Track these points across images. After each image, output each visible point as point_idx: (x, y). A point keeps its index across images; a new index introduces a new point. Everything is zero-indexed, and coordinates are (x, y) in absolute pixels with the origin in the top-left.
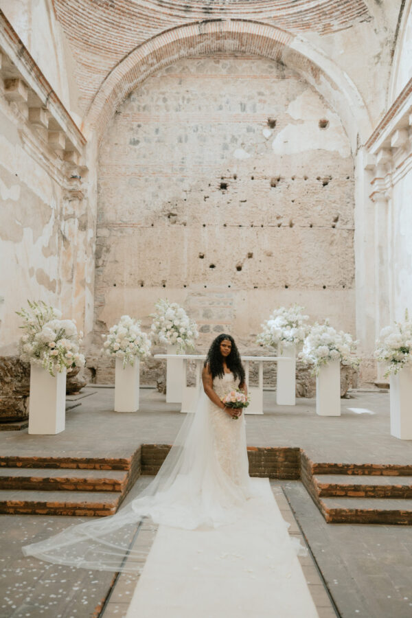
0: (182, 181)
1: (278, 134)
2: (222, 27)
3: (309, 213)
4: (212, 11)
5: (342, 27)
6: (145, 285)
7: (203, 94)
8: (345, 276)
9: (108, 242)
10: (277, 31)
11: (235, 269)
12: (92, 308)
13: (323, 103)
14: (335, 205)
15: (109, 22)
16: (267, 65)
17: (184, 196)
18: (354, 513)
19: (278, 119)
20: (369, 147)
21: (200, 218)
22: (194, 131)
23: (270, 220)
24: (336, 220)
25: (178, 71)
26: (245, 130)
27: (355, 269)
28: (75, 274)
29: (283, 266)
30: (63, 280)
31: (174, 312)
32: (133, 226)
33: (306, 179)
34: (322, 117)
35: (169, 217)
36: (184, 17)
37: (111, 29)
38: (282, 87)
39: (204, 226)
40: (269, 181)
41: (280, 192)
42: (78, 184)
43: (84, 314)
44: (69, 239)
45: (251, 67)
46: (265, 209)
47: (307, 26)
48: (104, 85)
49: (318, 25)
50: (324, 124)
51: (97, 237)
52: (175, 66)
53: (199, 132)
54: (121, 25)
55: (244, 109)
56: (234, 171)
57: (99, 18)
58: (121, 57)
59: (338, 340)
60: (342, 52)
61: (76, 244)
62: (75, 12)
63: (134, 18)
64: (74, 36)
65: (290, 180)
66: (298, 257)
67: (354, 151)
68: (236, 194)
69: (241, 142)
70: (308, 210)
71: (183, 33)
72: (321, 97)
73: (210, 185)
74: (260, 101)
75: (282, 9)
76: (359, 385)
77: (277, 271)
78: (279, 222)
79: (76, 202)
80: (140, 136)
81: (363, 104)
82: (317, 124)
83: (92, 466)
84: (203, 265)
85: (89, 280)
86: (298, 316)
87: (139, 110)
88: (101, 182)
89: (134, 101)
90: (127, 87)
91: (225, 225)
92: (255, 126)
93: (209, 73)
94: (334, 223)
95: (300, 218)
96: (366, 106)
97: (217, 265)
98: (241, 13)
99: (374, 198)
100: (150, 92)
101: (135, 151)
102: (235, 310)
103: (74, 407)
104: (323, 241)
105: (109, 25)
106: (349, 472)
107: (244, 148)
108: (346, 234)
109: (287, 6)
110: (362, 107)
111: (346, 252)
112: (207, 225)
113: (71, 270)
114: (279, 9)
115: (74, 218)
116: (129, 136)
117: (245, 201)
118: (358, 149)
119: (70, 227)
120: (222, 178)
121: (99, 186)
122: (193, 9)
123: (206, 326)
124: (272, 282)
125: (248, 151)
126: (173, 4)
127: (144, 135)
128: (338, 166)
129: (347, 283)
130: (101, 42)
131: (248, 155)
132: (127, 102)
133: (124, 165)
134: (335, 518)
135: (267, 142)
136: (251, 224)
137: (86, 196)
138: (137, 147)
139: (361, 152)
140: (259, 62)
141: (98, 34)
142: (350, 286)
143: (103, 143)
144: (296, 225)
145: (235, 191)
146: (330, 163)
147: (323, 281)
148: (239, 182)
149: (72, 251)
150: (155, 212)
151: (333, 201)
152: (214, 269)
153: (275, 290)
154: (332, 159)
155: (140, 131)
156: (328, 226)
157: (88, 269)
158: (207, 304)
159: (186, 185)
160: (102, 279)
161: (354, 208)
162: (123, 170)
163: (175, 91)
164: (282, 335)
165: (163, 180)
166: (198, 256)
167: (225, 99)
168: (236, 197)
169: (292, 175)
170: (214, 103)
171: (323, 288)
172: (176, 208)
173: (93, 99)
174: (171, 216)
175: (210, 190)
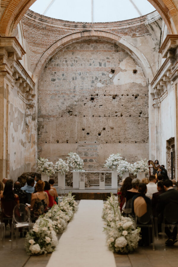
0: (74, 97)
1: (116, 76)
2: (90, 34)
4: (86, 27)
5: (140, 36)
6: (59, 142)
7: (83, 59)
8: (144, 137)
9: (43, 124)
10: (114, 35)
11: (98, 135)
12: (37, 153)
13: (135, 62)
14: (140, 107)
15: (44, 34)
16: (110, 46)
17: (75, 103)
19: (115, 69)
20: (152, 85)
21: (82, 113)
22: (79, 75)
23: (112, 113)
24: (141, 113)
25: (72, 49)
26: (101, 74)
27: (148, 134)
28: (31, 139)
29: (118, 133)
30: (27, 141)
31: (75, 156)
32: (54, 117)
33: (127, 96)
34: (134, 69)
35: (69, 113)
36: (74, 30)
37: (44, 37)
38: (117, 56)
40: (111, 96)
41: (117, 101)
42: (32, 102)
43: (35, 155)
44: (29, 124)
45: (104, 47)
46: (110, 109)
47: (126, 34)
48: (41, 59)
49: (131, 34)
50: (135, 72)
51: (38, 122)
52: (70, 46)
53: (81, 75)
54: (48, 35)
55: (101, 65)
56: (97, 92)
57: (40, 34)
58: (48, 47)
60: (141, 45)
61: (31, 126)
62: (31, 33)
63: (54, 32)
64: (30, 42)
65: (121, 96)
66: (124, 129)
67: (148, 84)
68: (97, 102)
69: (100, 80)
70: (129, 109)
71: (74, 37)
72: (134, 60)
73: (86, 98)
74: (108, 61)
75: (116, 26)
77: (116, 135)
78: (116, 114)
79: (31, 109)
80: (56, 77)
81: (150, 67)
82: (133, 72)
84: (84, 133)
85: (36, 141)
87: (55, 66)
89: (53, 62)
90: (50, 57)
92: (106, 73)
93: (85, 49)
94: (140, 115)
95: (125, 113)
96: (151, 67)
97: (90, 133)
98: (98, 27)
99: (154, 106)
100: (60, 58)
101: (54, 84)
102: (98, 153)
104: (135, 123)
105: (44, 35)
107: (101, 82)
108: (145, 120)
109: (117, 26)
110: (149, 68)
111: (145, 127)
112: (85, 116)
113: (30, 138)
114: (114, 27)
115: (30, 116)
116: (51, 77)
117: (102, 105)
119: (28, 119)
120: (92, 95)
121: (38, 100)
122: (78, 26)
123: (86, 160)
124: (114, 140)
125: (103, 84)
126: (70, 25)
127: (58, 77)
128: (141, 90)
129: (145, 141)
130: (40, 42)
131: (103, 85)
132: (50, 62)
133: (49, 90)
135: (111, 80)
136: (104, 115)
137: (34, 106)
138: (55, 82)
139: (150, 86)
140: (107, 44)
141: (39, 39)
142: (146, 141)
143: (40, 81)
144: (124, 115)
145: (98, 101)
146: (138, 89)
147: (135, 140)
148: (99, 97)
149: (30, 130)
150: (63, 110)
151: (139, 105)
152: (89, 135)
153: (115, 143)
154: (139, 87)
155: (56, 75)
156: (137, 116)
157: (36, 136)
158: (86, 150)
159: (76, 99)
160: (40, 140)
161: (148, 108)
162: (49, 92)
163: (70, 57)
164: (113, 164)
165: (66, 96)
166: (82, 129)
167: (92, 61)
168: (98, 103)
169: (122, 94)
170: (87, 63)
171: (135, 143)
172: (72, 109)
173: (37, 65)
174: (70, 112)
175: (86, 101)
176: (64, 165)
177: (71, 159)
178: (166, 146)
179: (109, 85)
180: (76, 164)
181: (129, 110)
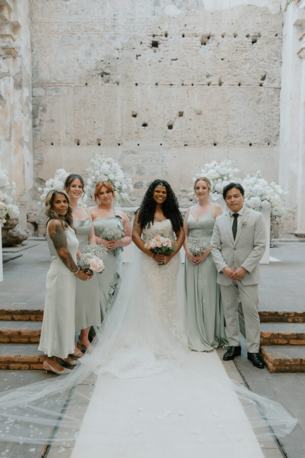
0: (114, 38)
3: (238, 71)
6: (80, 144)
8: (270, 134)
9: (44, 102)
11: (167, 128)
12: (31, 166)
14: (263, 63)
17: (116, 54)
18: (298, 362)
21: (132, 76)
23: (199, 78)
24: (263, 79)
27: (279, 126)
28: (13, 133)
29: (212, 124)
31: (109, 166)
32: (68, 85)
33: (235, 37)
35: (102, 76)
39: (137, 84)
40: (199, 39)
41: (210, 50)
42: (11, 41)
43: (24, 171)
44: (5, 97)
46: (195, 67)
51: (33, 97)
56: (165, 28)
59: (269, 191)
61: (12, 103)
65: (220, 37)
66: (226, 115)
67: (283, 7)
68: (167, 52)
70: (236, 68)
73: (141, 43)
76: (281, 235)
78: (208, 80)
79: (10, 60)
83: (27, 317)
84: (136, 123)
85: (27, 139)
86: (228, 170)
88: (34, 40)
91: (157, 84)
94: (261, 82)
95: (229, 76)
97: (149, 124)
99: (302, 54)
102: (166, 167)
103: (15, 258)
104: (250, 100)
106: (289, 320)
107: (175, 4)
108: (272, 93)
111: (272, 110)
112: (139, 84)
113: (9, 129)
115: (9, 76)
117: (176, 59)
118: (288, 4)
119: (4, 85)
120: (154, 36)
121: (32, 44)
123: (139, 183)
124: (202, 140)
125: (179, 8)
128: (267, 23)
129: (272, 141)
131: (179, 12)
133: (57, 23)
134: (279, 368)
136: (182, 83)
137: (19, 55)
138: (68, 3)
142: (274, 143)
144: (225, 83)
145: (167, 49)
146: (260, 19)
147: (249, 139)
148: (170, 40)
149: (9, 110)
150: (89, 71)
151: (261, 59)
152: (146, 128)
153: (204, 147)
154: (262, 15)
156: (256, 84)
157: (28, 129)
158: (140, 161)
159: (118, 44)
160: (39, 138)
161: (281, 66)
162: (56, 27)
165: (95, 38)
166: (131, 114)
168: (167, 55)
169: (222, 33)
171: (249, 146)
172: (109, 67)
174: (104, 75)
175: (142, 48)
179: (193, 10)
181: (237, 70)
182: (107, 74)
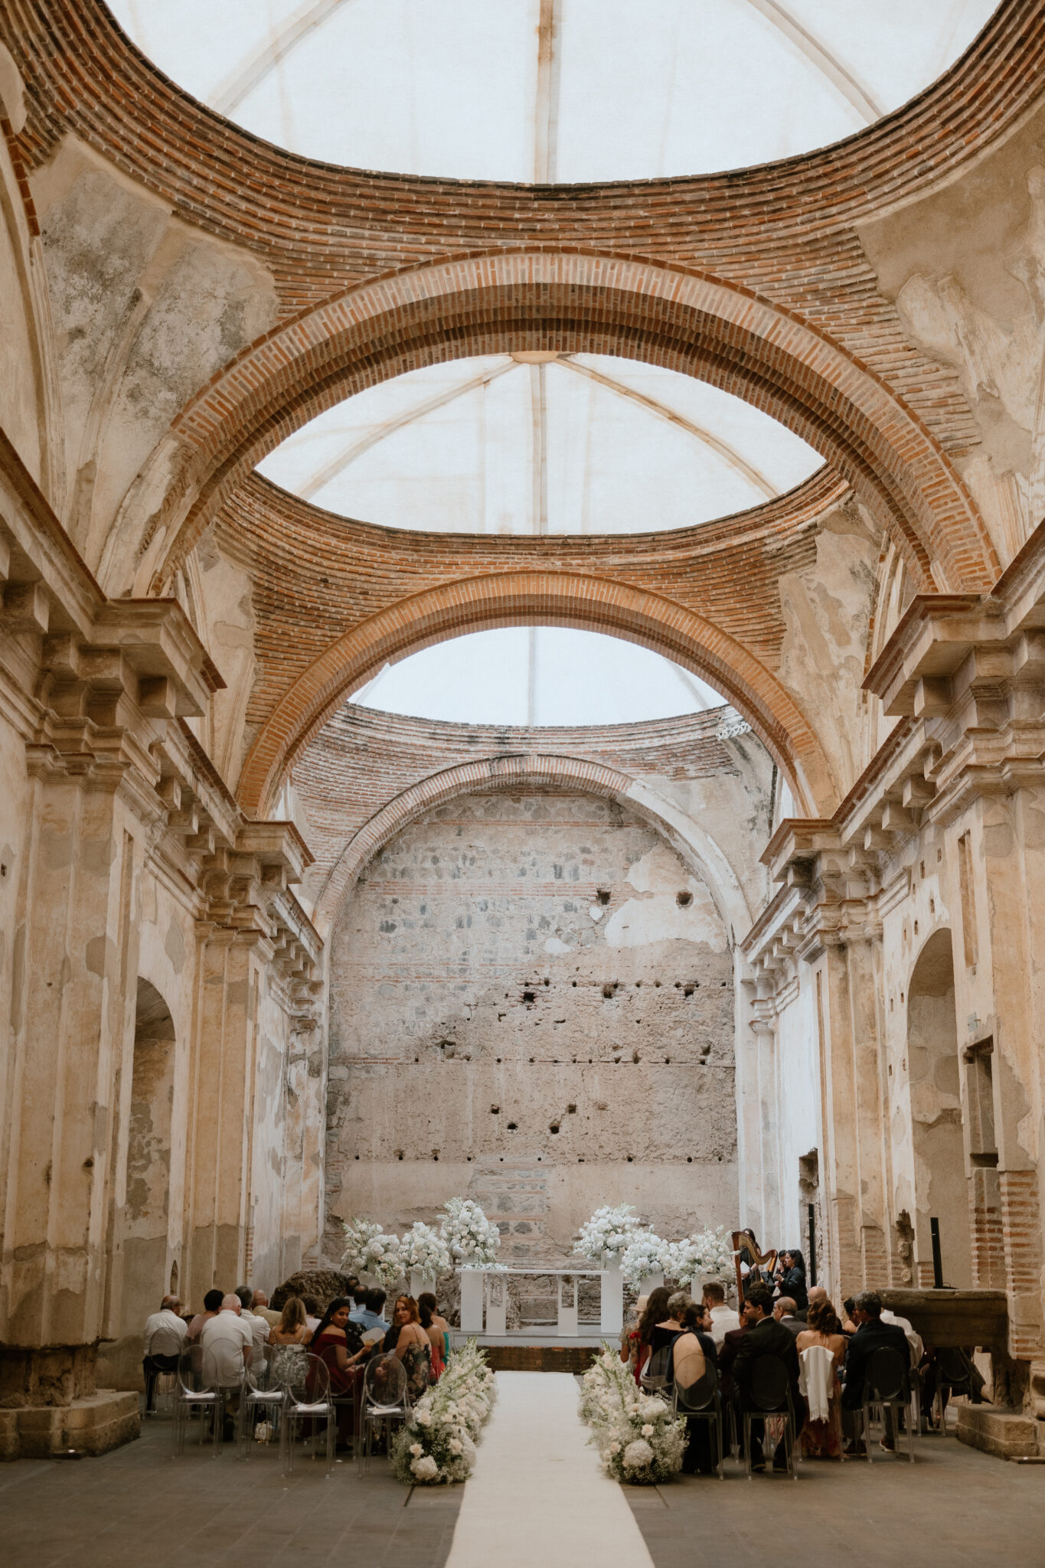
0: (463, 988)
1: (613, 915)
3: (664, 1040)
4: (510, 741)
5: (699, 776)
6: (405, 1158)
7: (494, 852)
8: (721, 1142)
9: (345, 1088)
10: (607, 772)
11: (548, 1131)
12: (322, 1195)
13: (682, 865)
14: (703, 1027)
15: (359, 769)
16: (594, 805)
17: (466, 1013)
19: (612, 890)
20: (746, 949)
21: (492, 1048)
22: (481, 909)
23: (601, 1052)
24: (707, 1051)
25: (456, 815)
26: (561, 908)
27: (735, 1130)
28: (304, 1146)
29: (622, 1126)
30: (289, 1155)
32: (387, 1061)
33: (657, 986)
34: (681, 888)
35: (442, 1047)
36: (467, 751)
37: (360, 777)
38: (617, 841)
40: (599, 989)
41: (617, 1007)
42: (310, 1008)
44: (297, 1091)
45: (570, 807)
46: (594, 1034)
47: (650, 767)
48: (346, 853)
49: (667, 769)
50: (684, 899)
51: (331, 1082)
52: (450, 807)
53: (489, 911)
55: (559, 874)
56: (545, 973)
57: (345, 766)
58: (372, 811)
61: (305, 1099)
63: (394, 758)
65: (634, 987)
66: (646, 1111)
68: (547, 1011)
69: (555, 927)
70: (661, 1035)
71: (466, 775)
72: (680, 857)
73: (506, 996)
74: (585, 862)
75: (614, 741)
77: (614, 1133)
78: (616, 1054)
80: (396, 918)
81: (736, 883)
82: (675, 898)
84: (497, 1123)
85: (320, 1151)
87: (394, 876)
88: (335, 991)
89: (386, 861)
90: (376, 848)
92: (577, 902)
93: (504, 818)
94: (702, 1057)
95: (649, 1049)
96: (740, 887)
97: (520, 1125)
98: (551, 744)
99: (756, 1027)
100: (412, 847)
101: (389, 941)
102: (548, 1198)
104: (685, 1086)
105: (358, 772)
107: (559, 937)
108: (722, 1075)
109: (619, 739)
110: (735, 887)
111: (723, 1103)
112: (503, 1060)
113: (299, 1141)
114: (608, 742)
115: (303, 1059)
116: (378, 918)
117: (562, 1022)
118: (733, 946)
119: (298, 1072)
120: (527, 985)
121: (332, 1000)
122: (480, 740)
123: (504, 1225)
124: (607, 1153)
125: (567, 942)
126: (451, 735)
127: (403, 916)
128: (708, 966)
129: (724, 1154)
130: (346, 794)
131: (567, 949)
132: (375, 863)
133: (371, 964)
135: (597, 928)
136: (572, 1058)
138: (392, 935)
139: (737, 954)
140: (583, 801)
141: (341, 786)
142: (728, 1157)
143: (339, 930)
144: (644, 1059)
145: (547, 1004)
146: (695, 961)
147: (687, 1150)
148: (553, 990)
149: (301, 1111)
150: (420, 1039)
151: (700, 1021)
152: (514, 1131)
153: (611, 1164)
154: (698, 954)
155: (396, 910)
156: (693, 1061)
157: (322, 1135)
158: (505, 1187)
159: (468, 996)
160: (336, 1148)
161: (733, 1032)
162: (370, 971)
163: (451, 846)
164: (605, 1244)
165: (433, 988)
166: (488, 1109)
167: (530, 859)
168: (548, 1014)
169: (636, 980)
170: (512, 865)
171: (685, 1162)
172: (454, 1032)
173: (330, 874)
174: (446, 1046)
175: (507, 1004)
176: (433, 1247)
177: (456, 1222)
178: (798, 1178)
179: (588, 946)
180: (473, 1243)
181: (662, 1039)
182: (451, 1044)
